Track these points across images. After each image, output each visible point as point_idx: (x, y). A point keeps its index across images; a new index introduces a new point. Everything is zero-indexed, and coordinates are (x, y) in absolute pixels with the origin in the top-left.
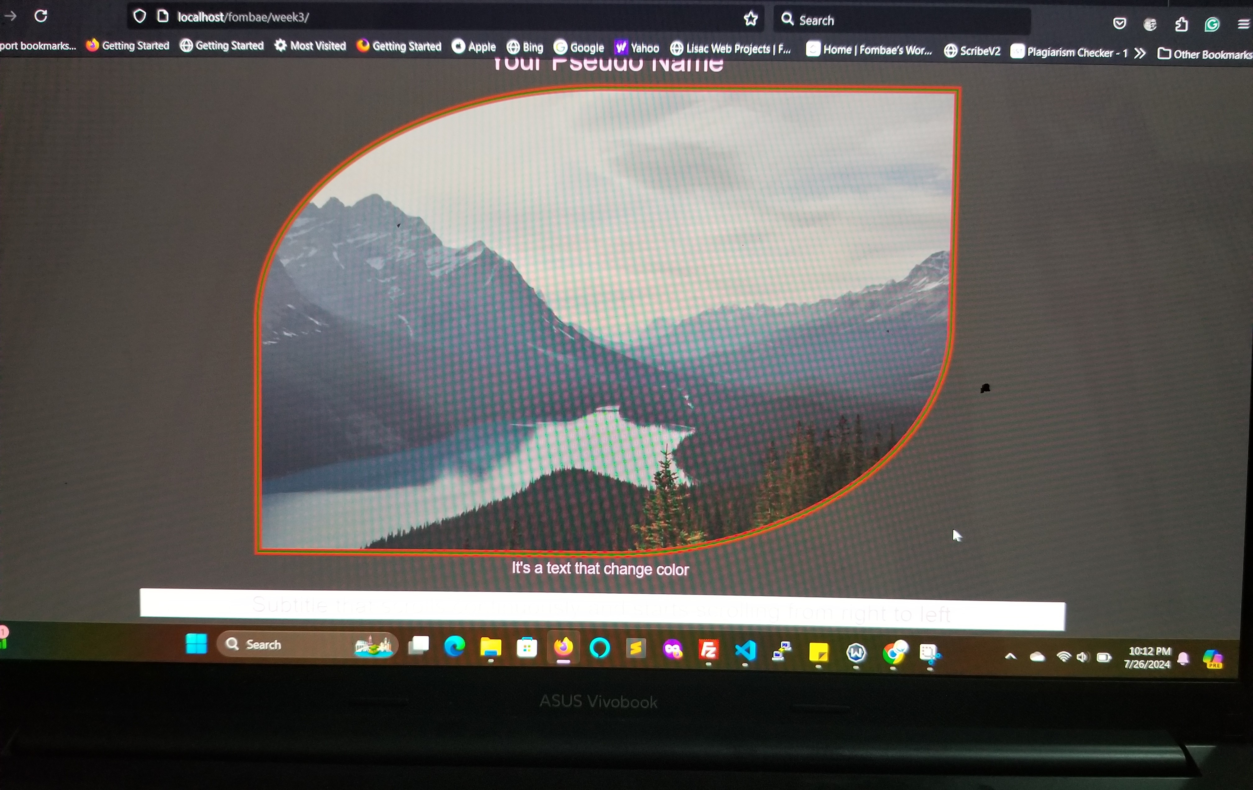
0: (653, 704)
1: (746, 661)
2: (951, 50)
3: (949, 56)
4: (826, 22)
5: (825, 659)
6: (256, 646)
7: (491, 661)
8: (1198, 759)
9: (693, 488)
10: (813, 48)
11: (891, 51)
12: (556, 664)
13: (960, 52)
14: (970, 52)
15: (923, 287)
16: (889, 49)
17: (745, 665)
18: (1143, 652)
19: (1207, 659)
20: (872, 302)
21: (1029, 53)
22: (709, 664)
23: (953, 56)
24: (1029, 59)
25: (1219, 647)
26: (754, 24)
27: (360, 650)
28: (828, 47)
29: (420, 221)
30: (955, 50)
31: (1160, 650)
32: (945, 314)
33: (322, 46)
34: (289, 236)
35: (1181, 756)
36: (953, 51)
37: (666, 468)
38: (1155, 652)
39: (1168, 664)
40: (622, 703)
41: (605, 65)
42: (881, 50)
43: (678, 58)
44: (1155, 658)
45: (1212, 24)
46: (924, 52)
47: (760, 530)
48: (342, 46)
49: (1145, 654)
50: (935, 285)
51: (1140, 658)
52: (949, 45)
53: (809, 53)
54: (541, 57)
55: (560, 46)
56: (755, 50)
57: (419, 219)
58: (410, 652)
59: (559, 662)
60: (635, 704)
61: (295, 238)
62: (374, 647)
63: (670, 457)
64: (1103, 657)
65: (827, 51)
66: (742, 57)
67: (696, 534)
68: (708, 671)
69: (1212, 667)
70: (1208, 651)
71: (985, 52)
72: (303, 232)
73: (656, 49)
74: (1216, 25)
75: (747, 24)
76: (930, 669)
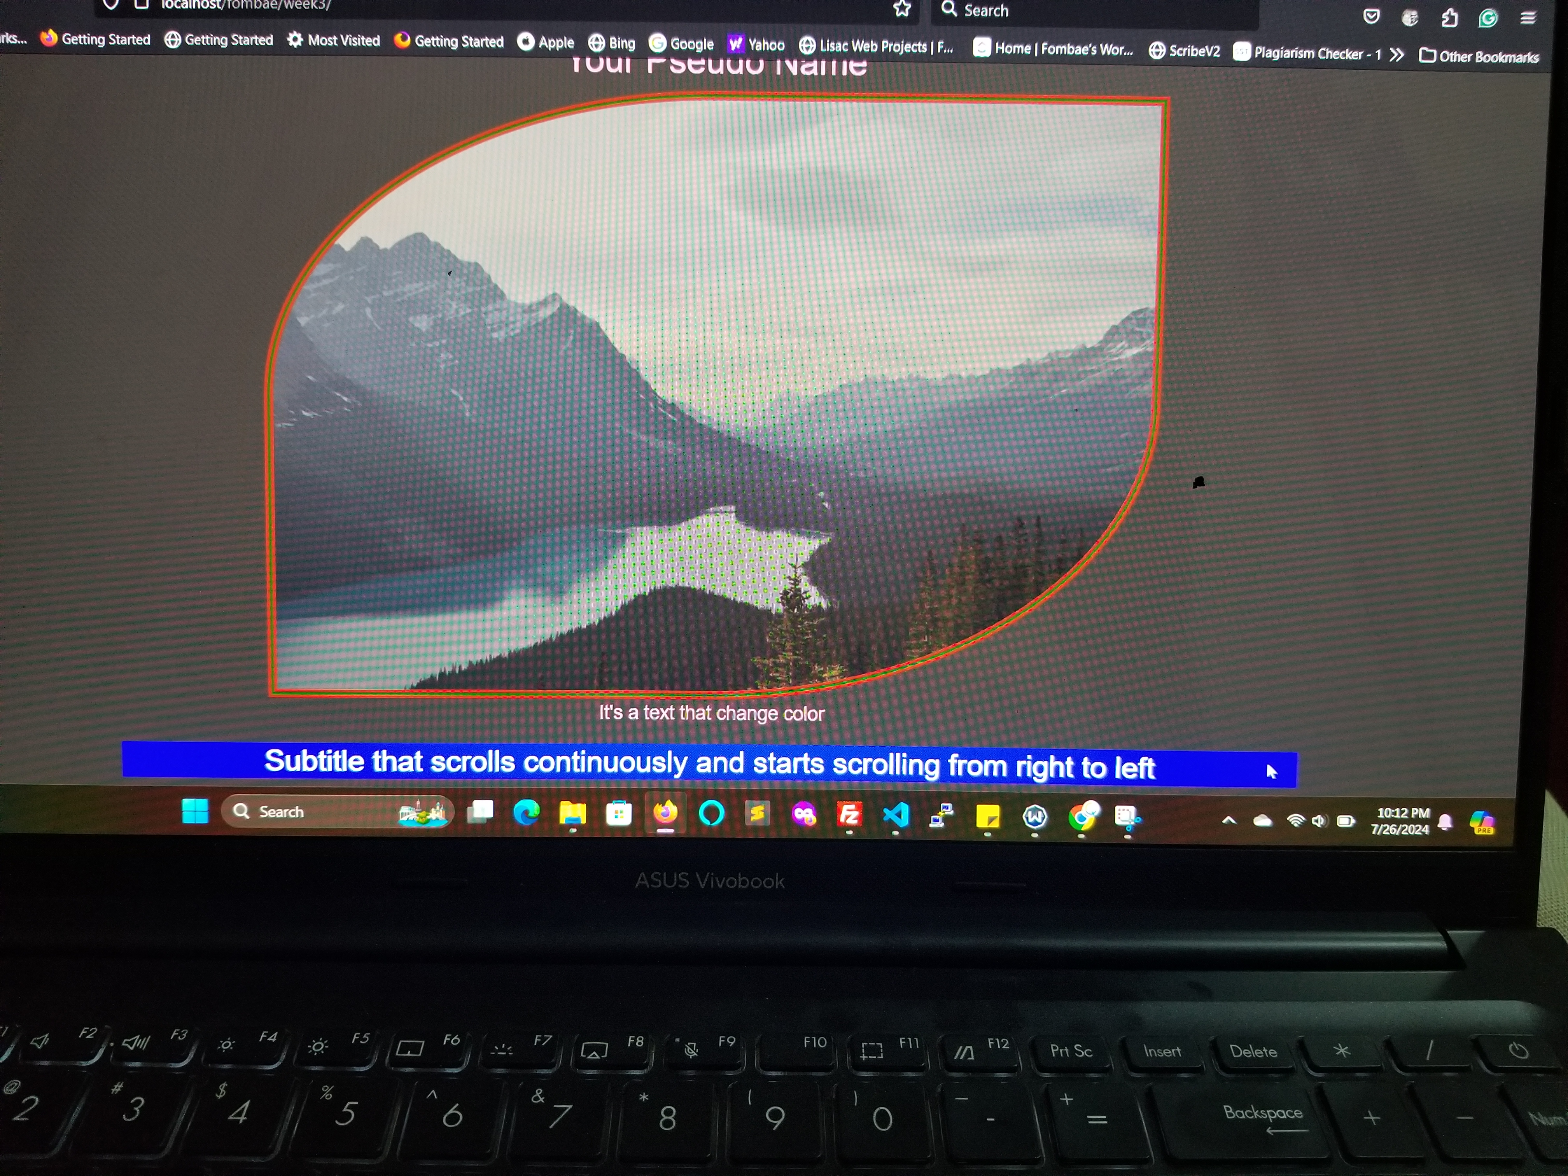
0: (780, 883)
1: (897, 828)
2: (1157, 50)
3: (1155, 57)
4: (999, 12)
5: (996, 824)
6: (271, 814)
7: (573, 830)
8: (1463, 949)
9: (830, 609)
10: (982, 46)
11: (1082, 50)
12: (656, 834)
13: (1169, 51)
14: (1181, 52)
15: (1120, 354)
16: (1079, 47)
17: (896, 833)
18: (1395, 813)
19: (1474, 824)
20: (1056, 374)
21: (1257, 53)
22: (850, 832)
23: (1159, 57)
24: (1257, 62)
25: (1489, 807)
26: (906, 15)
27: (405, 818)
28: (1000, 45)
29: (477, 268)
30: (1163, 50)
31: (1415, 812)
32: (1147, 389)
33: (348, 40)
34: (308, 287)
35: (1441, 945)
36: (1160, 50)
37: (795, 584)
38: (1409, 814)
39: (1426, 830)
40: (739, 882)
41: (716, 66)
42: (1068, 49)
43: (809, 59)
44: (1410, 821)
45: (1488, 17)
46: (1124, 51)
47: (915, 663)
48: (375, 41)
49: (1398, 816)
50: (1135, 351)
51: (1390, 821)
52: (1155, 44)
53: (976, 53)
54: (632, 56)
55: (657, 42)
56: (908, 47)
57: (476, 264)
58: (469, 821)
59: (660, 831)
60: (756, 883)
61: (316, 290)
62: (423, 814)
63: (800, 570)
64: (1345, 821)
65: (1000, 51)
66: (890, 57)
67: (833, 669)
68: (849, 841)
69: (1481, 833)
70: (1476, 813)
71: (1201, 52)
72: (326, 282)
73: (780, 46)
74: (1492, 19)
75: (898, 14)
76: (1127, 837)
